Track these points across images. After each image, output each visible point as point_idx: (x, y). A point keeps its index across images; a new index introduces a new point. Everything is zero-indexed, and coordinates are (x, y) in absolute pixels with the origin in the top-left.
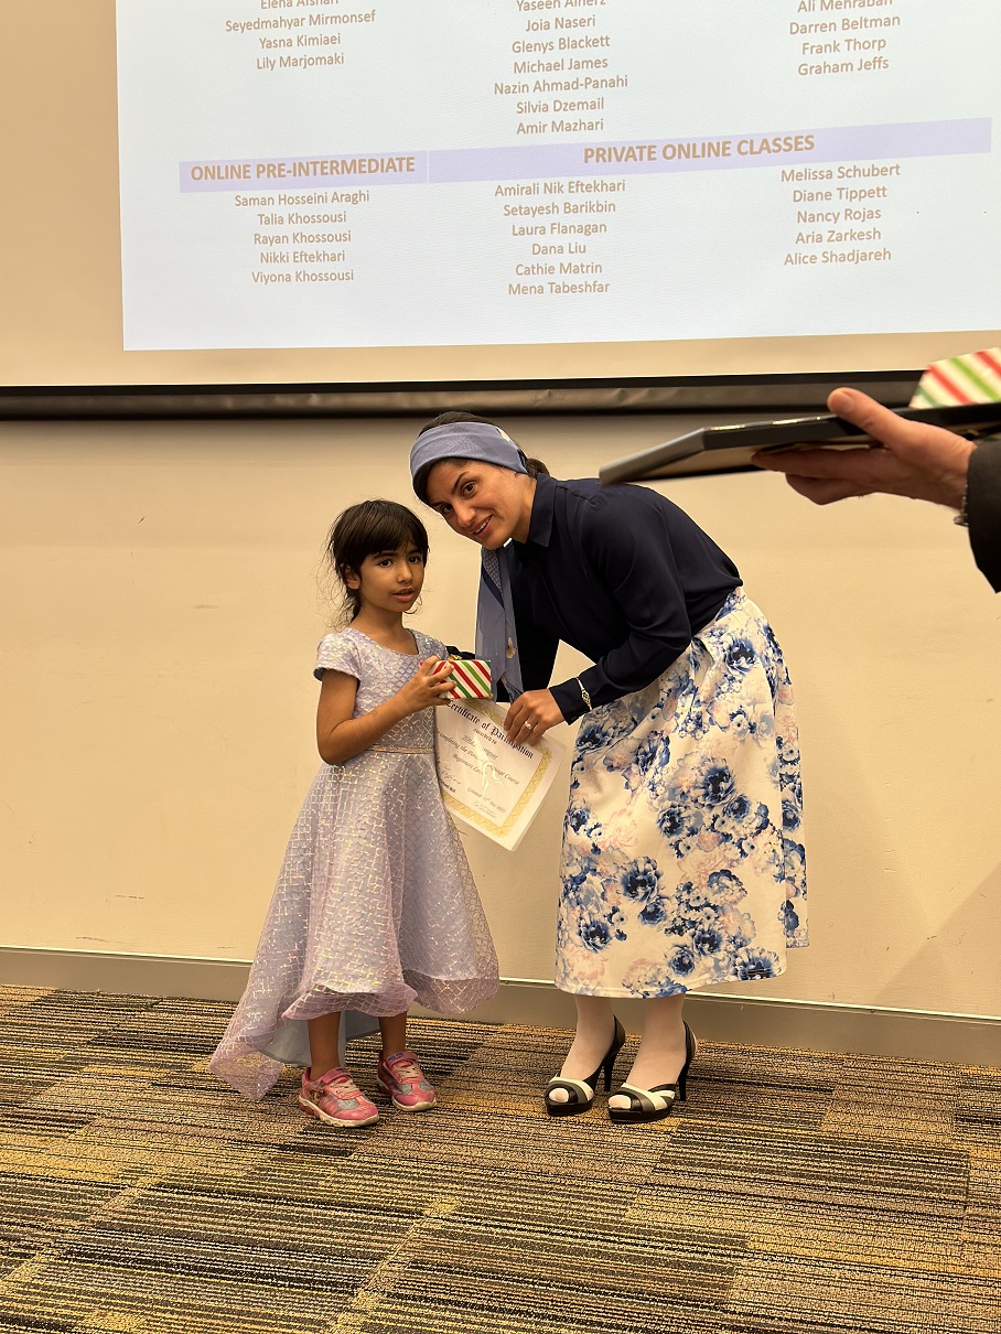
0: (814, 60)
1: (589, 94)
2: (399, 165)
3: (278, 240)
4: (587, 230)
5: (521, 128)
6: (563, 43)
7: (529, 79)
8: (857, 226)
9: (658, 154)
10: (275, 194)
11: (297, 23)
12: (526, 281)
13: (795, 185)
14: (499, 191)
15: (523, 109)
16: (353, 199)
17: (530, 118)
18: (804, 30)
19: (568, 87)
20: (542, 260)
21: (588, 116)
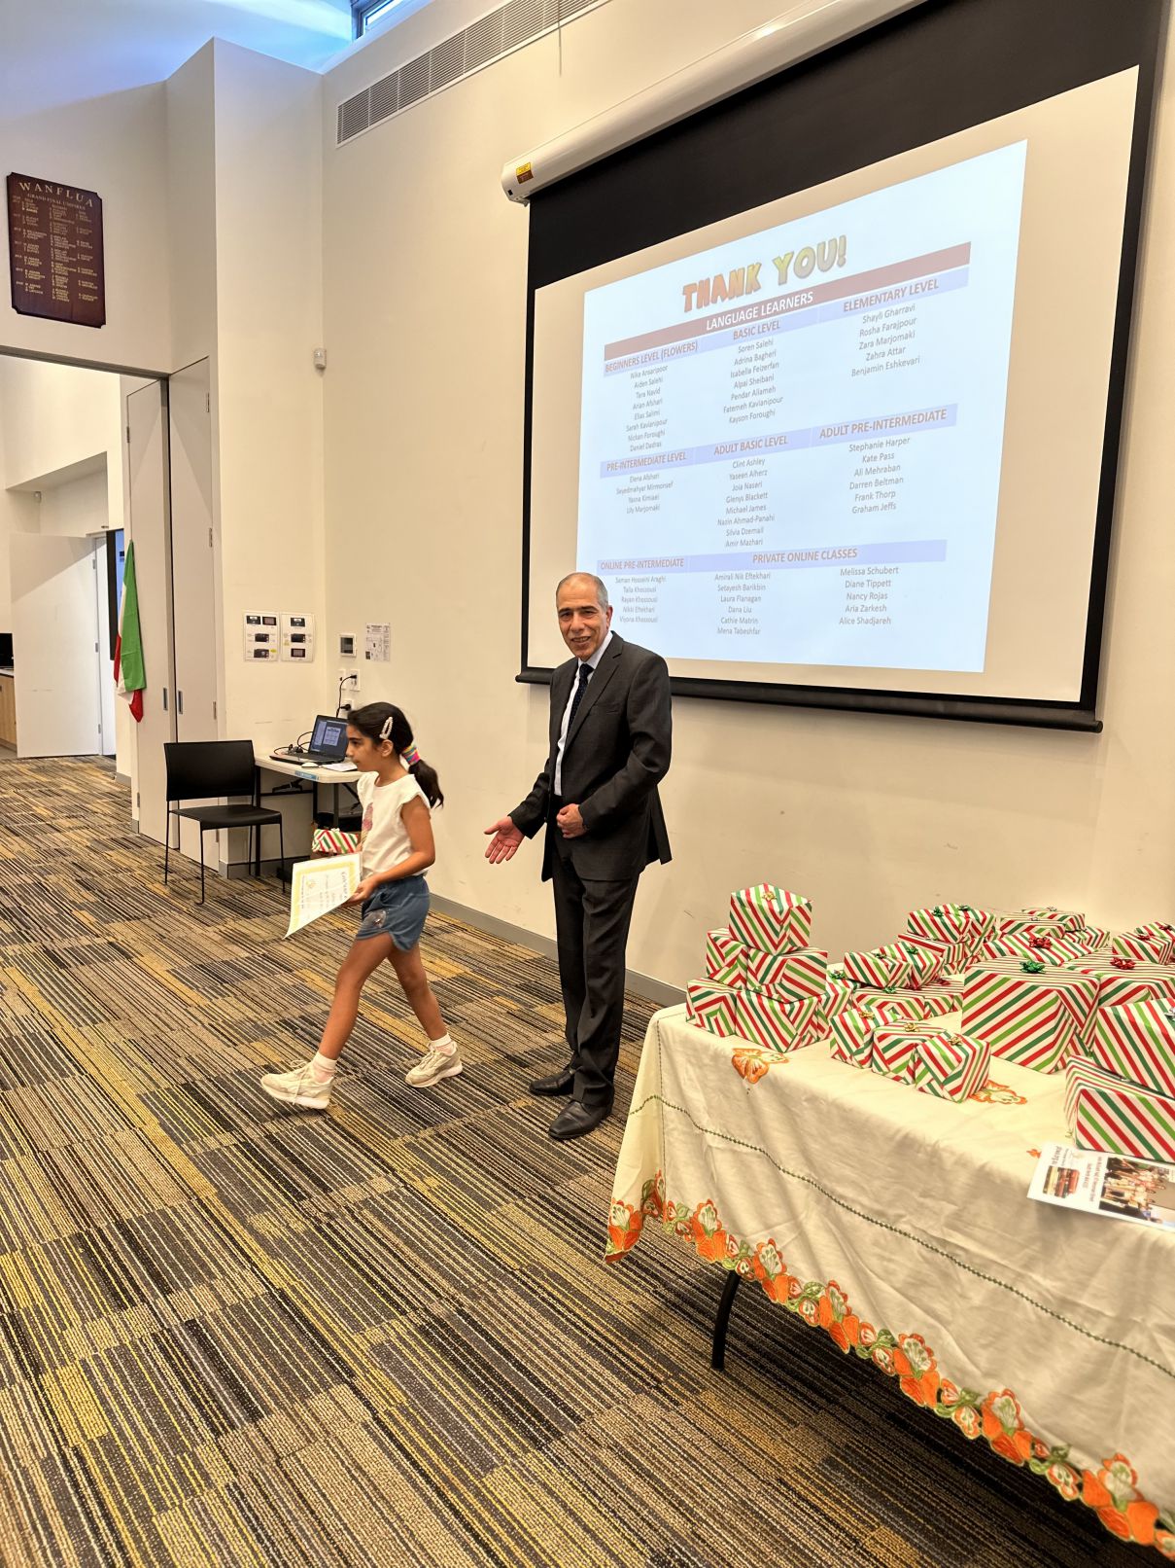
0: (860, 504)
1: (756, 525)
2: (677, 564)
3: (630, 600)
4: (752, 600)
5: (728, 544)
6: (748, 497)
7: (732, 517)
8: (875, 603)
9: (785, 559)
10: (630, 577)
11: (643, 489)
12: (726, 626)
13: (846, 578)
14: (717, 578)
15: (730, 533)
16: (659, 580)
17: (732, 539)
18: (857, 486)
19: (748, 521)
20: (733, 615)
21: (755, 537)
